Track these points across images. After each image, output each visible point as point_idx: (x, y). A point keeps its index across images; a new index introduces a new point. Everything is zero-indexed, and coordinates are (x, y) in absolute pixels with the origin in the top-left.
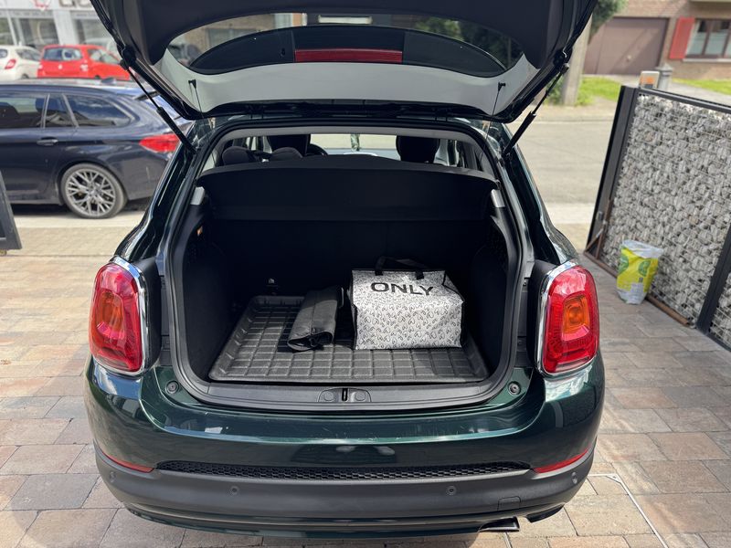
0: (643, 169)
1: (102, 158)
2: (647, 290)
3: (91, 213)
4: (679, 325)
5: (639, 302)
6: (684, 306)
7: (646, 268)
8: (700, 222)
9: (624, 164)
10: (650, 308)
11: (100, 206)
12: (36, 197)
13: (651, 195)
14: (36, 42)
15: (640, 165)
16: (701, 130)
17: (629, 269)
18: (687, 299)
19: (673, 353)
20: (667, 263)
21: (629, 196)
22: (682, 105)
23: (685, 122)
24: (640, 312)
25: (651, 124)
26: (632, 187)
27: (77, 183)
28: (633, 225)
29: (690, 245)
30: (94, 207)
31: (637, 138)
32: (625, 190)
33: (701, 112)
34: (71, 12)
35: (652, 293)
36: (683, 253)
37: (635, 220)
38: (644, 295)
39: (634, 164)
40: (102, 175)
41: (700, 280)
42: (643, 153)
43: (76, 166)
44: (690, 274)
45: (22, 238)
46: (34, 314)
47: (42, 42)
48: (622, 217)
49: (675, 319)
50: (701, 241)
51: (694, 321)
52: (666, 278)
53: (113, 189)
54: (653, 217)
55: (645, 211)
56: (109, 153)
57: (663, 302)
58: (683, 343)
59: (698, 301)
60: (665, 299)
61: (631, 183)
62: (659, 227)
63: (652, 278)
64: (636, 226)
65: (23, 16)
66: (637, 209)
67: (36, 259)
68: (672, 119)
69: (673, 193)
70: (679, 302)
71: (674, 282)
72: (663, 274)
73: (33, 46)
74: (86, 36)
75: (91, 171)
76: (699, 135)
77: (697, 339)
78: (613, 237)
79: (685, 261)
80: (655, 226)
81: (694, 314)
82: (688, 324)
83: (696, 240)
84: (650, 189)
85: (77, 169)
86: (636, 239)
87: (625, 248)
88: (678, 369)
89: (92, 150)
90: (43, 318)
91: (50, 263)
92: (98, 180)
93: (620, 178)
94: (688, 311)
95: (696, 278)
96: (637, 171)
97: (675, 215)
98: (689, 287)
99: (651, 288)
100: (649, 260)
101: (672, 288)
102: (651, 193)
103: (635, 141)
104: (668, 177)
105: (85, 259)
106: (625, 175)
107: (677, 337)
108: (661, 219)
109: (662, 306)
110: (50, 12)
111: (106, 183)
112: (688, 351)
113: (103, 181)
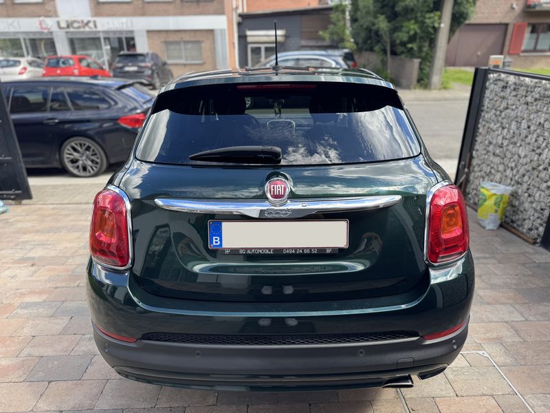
0: (495, 128)
1: (91, 133)
2: (501, 219)
3: (82, 173)
4: (528, 244)
5: (495, 228)
6: (531, 229)
7: (500, 202)
8: (539, 165)
9: (480, 126)
10: (504, 232)
11: (89, 168)
12: (43, 163)
13: (502, 147)
14: (41, 55)
15: (492, 125)
16: (537, 96)
17: (487, 203)
18: (533, 224)
19: (524, 264)
20: (516, 198)
21: (485, 149)
22: (522, 78)
23: (525, 91)
24: (496, 236)
25: (499, 95)
26: (487, 142)
27: (72, 152)
28: (488, 171)
29: (533, 183)
30: (85, 169)
31: (489, 106)
32: (481, 145)
33: (536, 83)
34: (67, 32)
35: (505, 222)
36: (528, 189)
37: (489, 167)
38: (499, 222)
39: (487, 125)
40: (90, 145)
41: (542, 209)
42: (494, 116)
43: (71, 139)
44: (534, 205)
45: (33, 192)
46: (42, 244)
47: (45, 54)
48: (479, 165)
49: (524, 239)
50: (542, 180)
51: (538, 241)
52: (515, 209)
53: (98, 155)
54: (504, 164)
55: (497, 160)
56: (95, 129)
57: (514, 228)
58: (531, 257)
59: (541, 225)
60: (515, 225)
61: (486, 140)
62: (508, 171)
63: (504, 209)
64: (490, 172)
65: (32, 36)
66: (491, 159)
67: (43, 206)
68: (514, 89)
69: (518, 145)
70: (526, 227)
71: (522, 212)
72: (513, 206)
73: (39, 58)
74: (77, 50)
75: (82, 142)
76: (536, 100)
77: (542, 254)
78: (473, 181)
79: (529, 196)
80: (505, 171)
81: (539, 235)
82: (534, 243)
83: (538, 179)
84: (500, 143)
85: (72, 141)
86: (491, 181)
87: (483, 187)
88: (529, 275)
89: (83, 127)
90: (49, 247)
91: (53, 209)
92: (88, 148)
93: (477, 136)
94: (534, 233)
95: (539, 208)
96: (489, 130)
97: (520, 162)
98: (533, 215)
99: (504, 217)
100: (502, 196)
101: (521, 217)
102: (501, 146)
103: (488, 108)
104: (514, 133)
105: (79, 206)
106: (480, 134)
107: (526, 252)
108: (510, 165)
109: (513, 230)
110: (51, 33)
111: (93, 151)
112: (535, 262)
113: (91, 150)
